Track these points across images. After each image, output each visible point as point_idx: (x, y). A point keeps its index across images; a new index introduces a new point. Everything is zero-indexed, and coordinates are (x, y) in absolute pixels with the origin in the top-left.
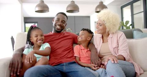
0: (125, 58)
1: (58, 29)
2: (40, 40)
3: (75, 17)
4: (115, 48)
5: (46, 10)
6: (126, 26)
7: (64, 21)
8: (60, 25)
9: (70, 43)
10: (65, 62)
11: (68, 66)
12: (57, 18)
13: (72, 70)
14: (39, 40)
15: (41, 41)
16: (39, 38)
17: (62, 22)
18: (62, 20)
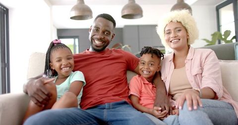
0: (215, 93)
1: (97, 46)
2: (66, 66)
3: (138, 26)
4: (196, 75)
5: (88, 16)
6: (225, 39)
7: (107, 31)
8: (100, 39)
9: (120, 71)
10: (108, 102)
11: (113, 110)
12: (95, 27)
13: (119, 118)
14: (64, 67)
15: (68, 68)
16: (63, 64)
17: (103, 32)
18: (103, 29)
